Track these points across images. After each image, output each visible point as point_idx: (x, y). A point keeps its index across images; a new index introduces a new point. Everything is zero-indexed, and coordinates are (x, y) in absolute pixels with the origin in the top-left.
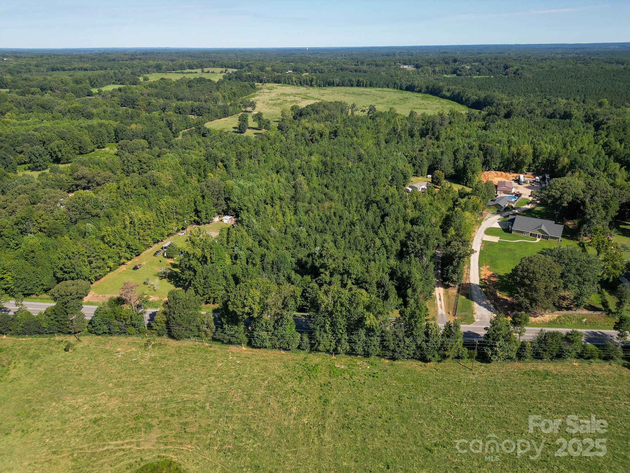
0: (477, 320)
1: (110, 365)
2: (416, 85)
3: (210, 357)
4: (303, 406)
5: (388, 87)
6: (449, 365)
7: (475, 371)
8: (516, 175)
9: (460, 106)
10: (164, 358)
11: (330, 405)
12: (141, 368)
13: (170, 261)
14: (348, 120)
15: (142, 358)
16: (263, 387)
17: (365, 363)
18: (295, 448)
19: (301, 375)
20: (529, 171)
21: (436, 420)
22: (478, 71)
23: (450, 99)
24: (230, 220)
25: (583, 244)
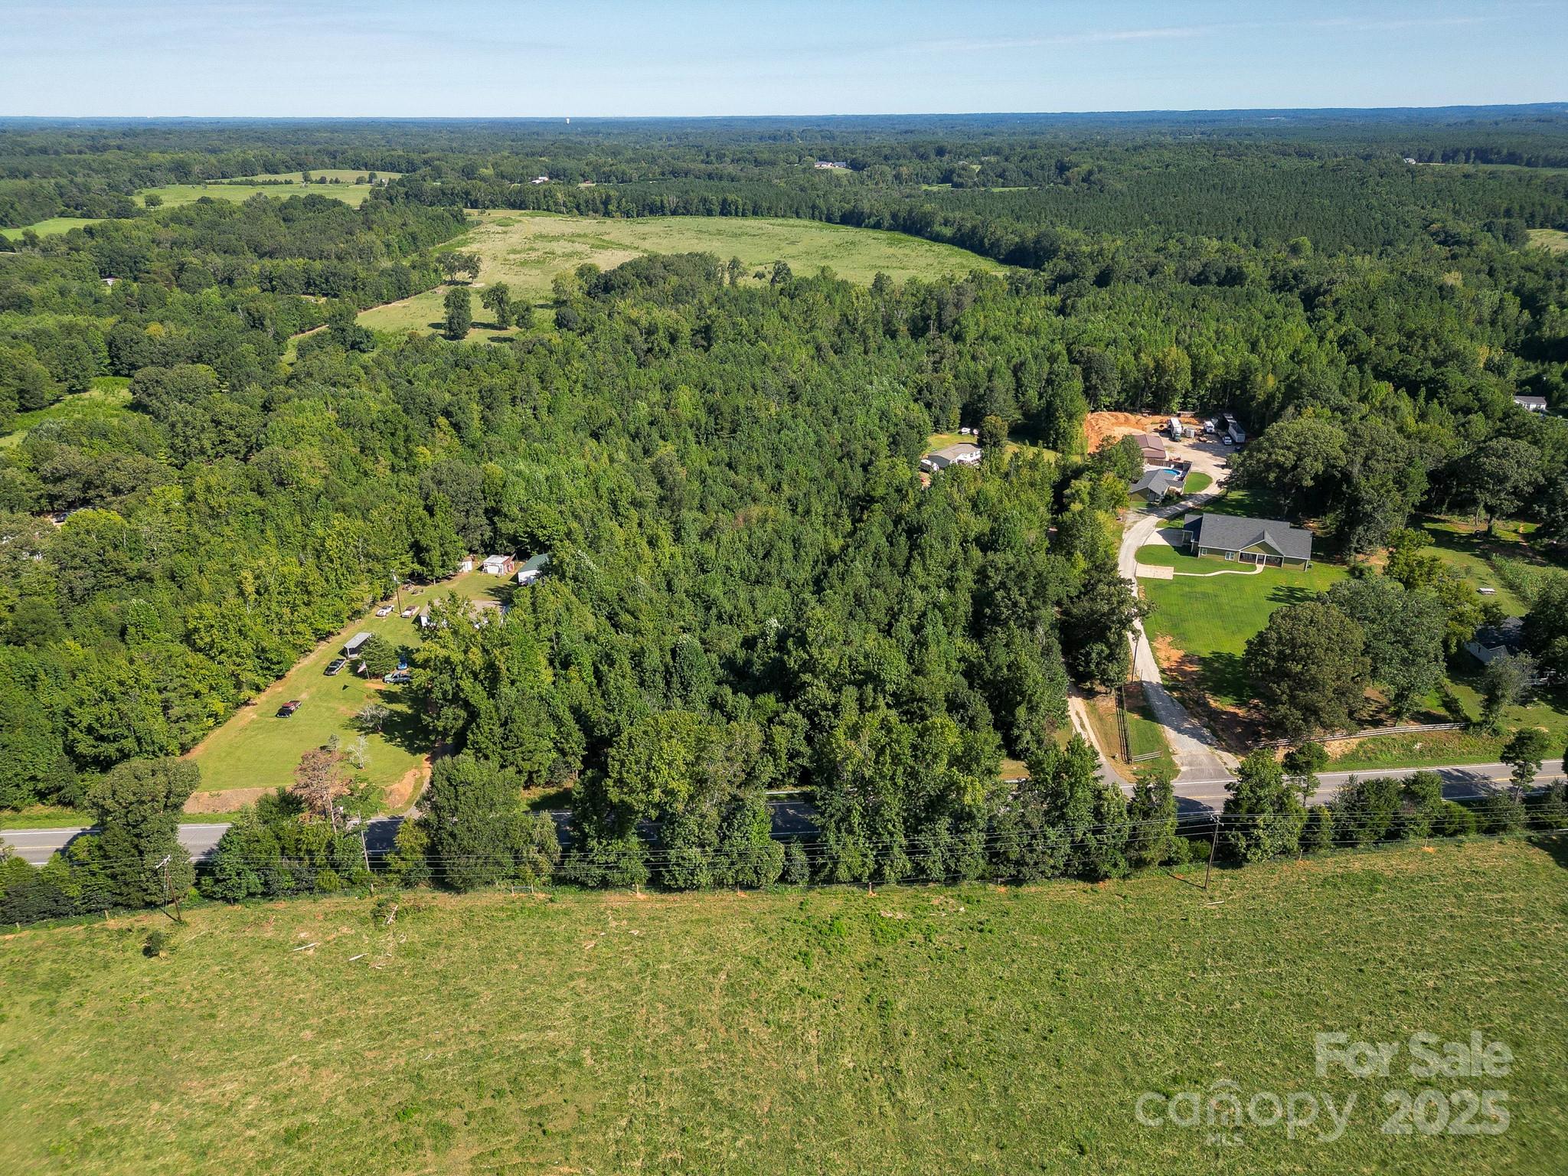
0: (1183, 769)
1: (289, 980)
2: (867, 210)
3: (561, 927)
4: (830, 1025)
5: (798, 216)
6: (1150, 881)
7: (1214, 890)
8: (1158, 418)
9: (980, 259)
10: (438, 944)
11: (897, 1015)
12: (380, 979)
13: (374, 685)
14: (726, 299)
15: (376, 951)
16: (717, 991)
17: (951, 901)
18: (842, 1135)
19: (805, 949)
20: (1184, 407)
21: (1157, 1020)
22: (1000, 176)
23: (954, 244)
24: (504, 567)
25: (1361, 572)
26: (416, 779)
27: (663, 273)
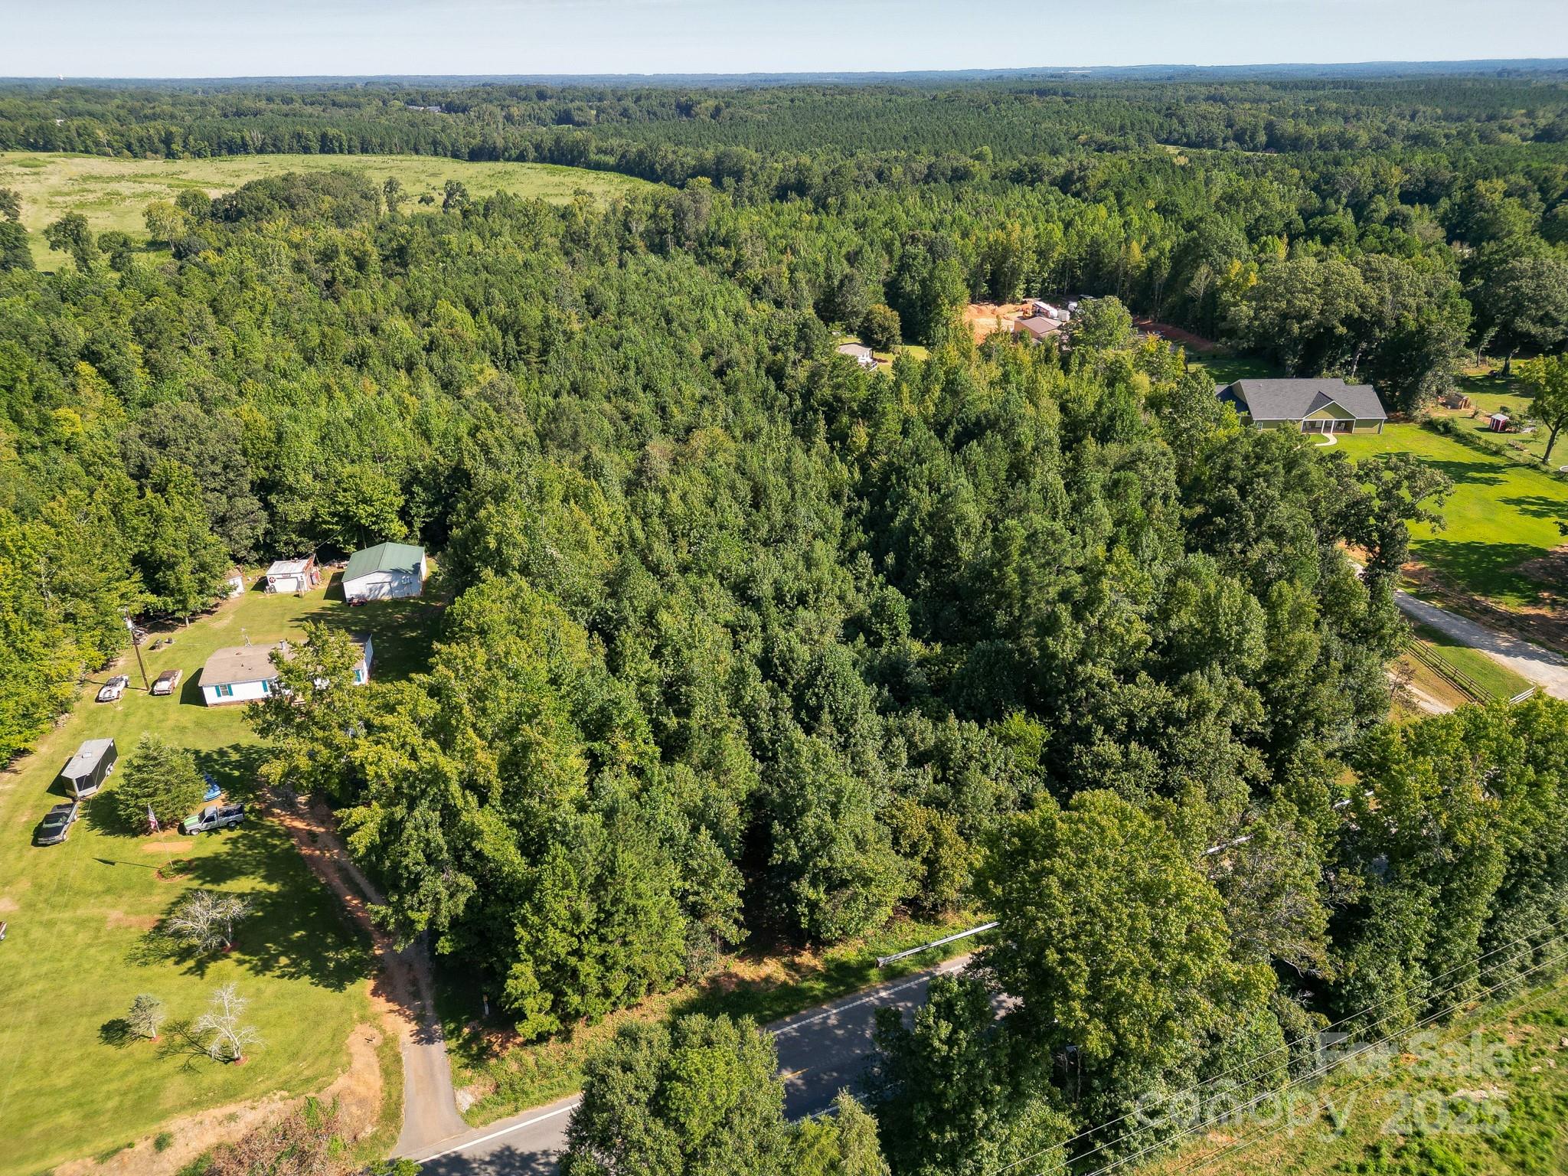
2: (500, 144)
13: (164, 847)
23: (620, 172)
24: (306, 578)
25: (1445, 425)
26: (379, 1051)
27: (308, 193)
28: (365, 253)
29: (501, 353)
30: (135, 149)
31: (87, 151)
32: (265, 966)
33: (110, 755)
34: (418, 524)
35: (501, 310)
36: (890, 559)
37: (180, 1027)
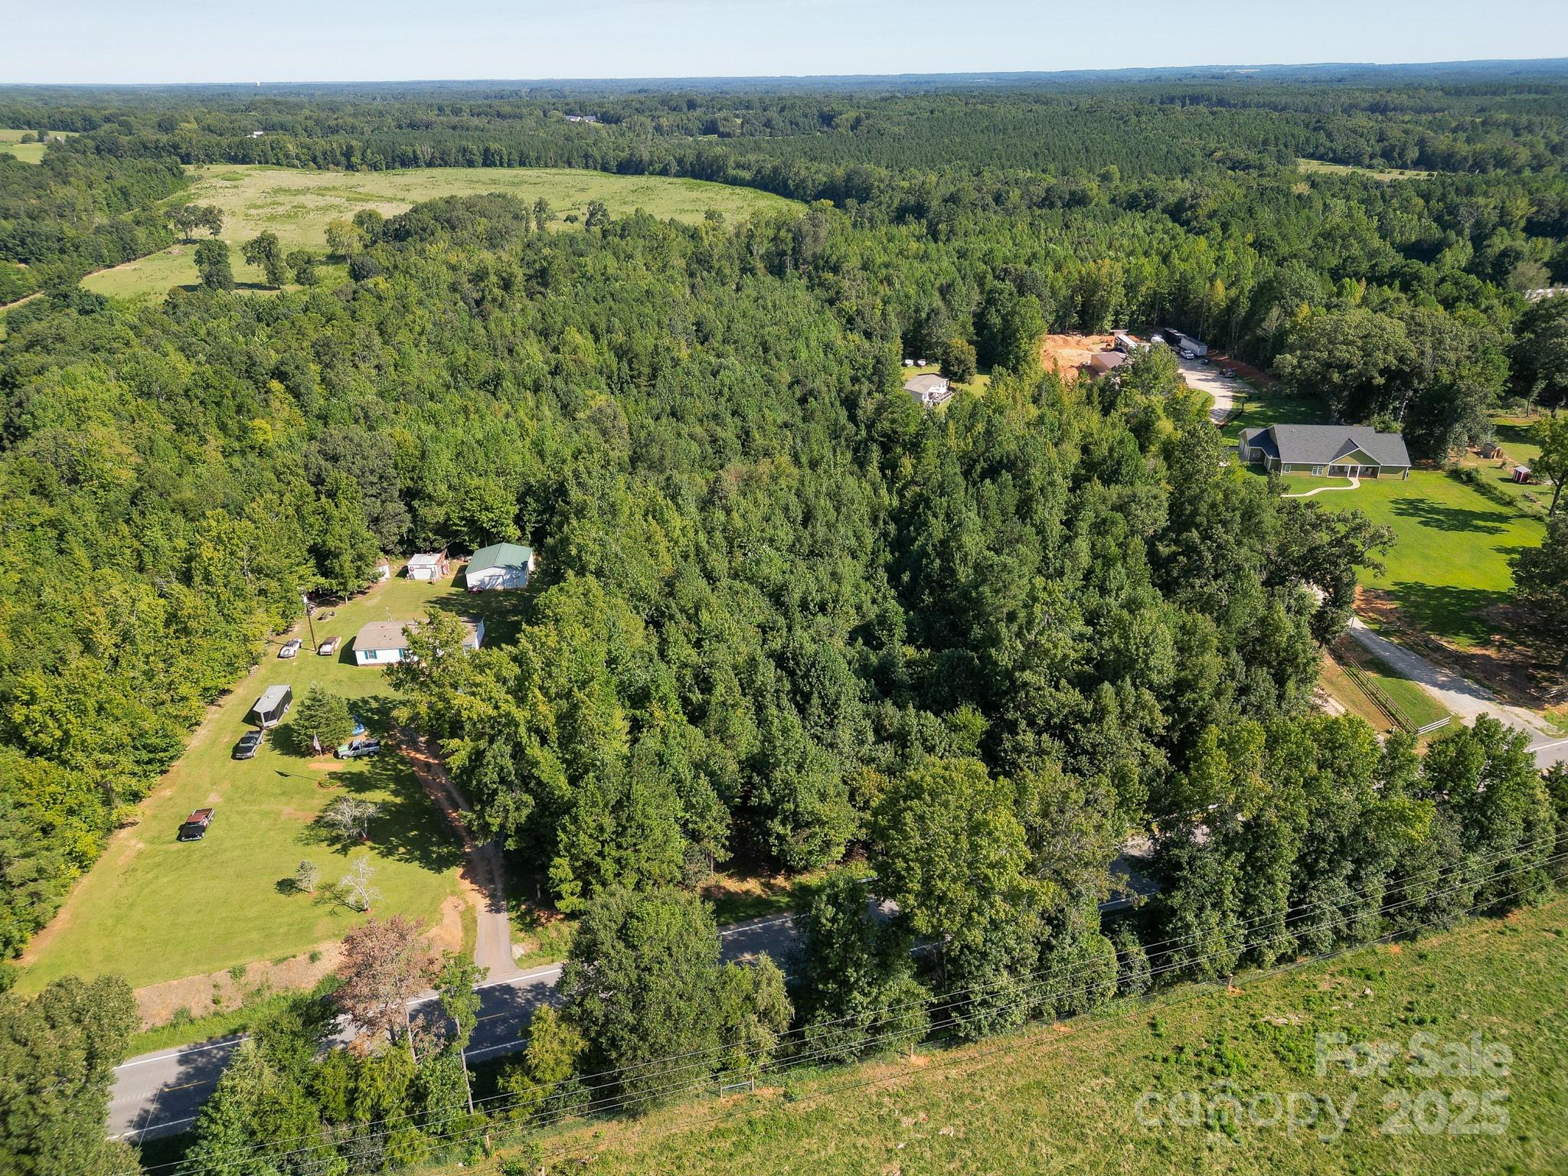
3: (829, 1150)
8: (1097, 337)
9: (786, 201)
13: (323, 765)
20: (1116, 326)
24: (438, 569)
25: (1469, 475)
26: (462, 914)
27: (467, 215)
28: (511, 275)
29: (615, 378)
30: (319, 161)
31: (278, 164)
32: (389, 853)
33: (288, 697)
34: (529, 529)
35: (620, 338)
36: (906, 577)
37: (329, 887)
